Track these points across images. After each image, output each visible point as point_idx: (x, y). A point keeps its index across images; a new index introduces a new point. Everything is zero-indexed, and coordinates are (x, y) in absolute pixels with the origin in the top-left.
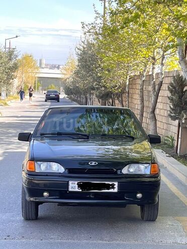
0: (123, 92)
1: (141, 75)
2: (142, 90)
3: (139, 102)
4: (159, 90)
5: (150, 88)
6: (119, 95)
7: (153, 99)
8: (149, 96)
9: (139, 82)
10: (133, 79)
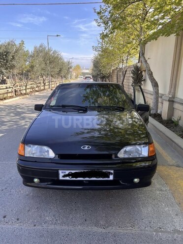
0: (109, 76)
1: (117, 68)
2: (117, 75)
3: (116, 79)
4: (125, 73)
5: (121, 73)
6: (108, 77)
7: (122, 78)
8: (120, 77)
9: (116, 71)
10: (113, 70)
